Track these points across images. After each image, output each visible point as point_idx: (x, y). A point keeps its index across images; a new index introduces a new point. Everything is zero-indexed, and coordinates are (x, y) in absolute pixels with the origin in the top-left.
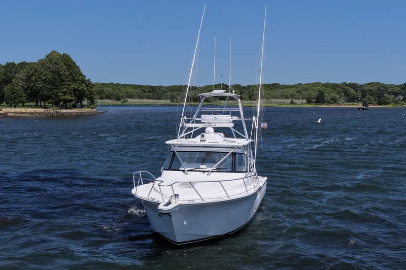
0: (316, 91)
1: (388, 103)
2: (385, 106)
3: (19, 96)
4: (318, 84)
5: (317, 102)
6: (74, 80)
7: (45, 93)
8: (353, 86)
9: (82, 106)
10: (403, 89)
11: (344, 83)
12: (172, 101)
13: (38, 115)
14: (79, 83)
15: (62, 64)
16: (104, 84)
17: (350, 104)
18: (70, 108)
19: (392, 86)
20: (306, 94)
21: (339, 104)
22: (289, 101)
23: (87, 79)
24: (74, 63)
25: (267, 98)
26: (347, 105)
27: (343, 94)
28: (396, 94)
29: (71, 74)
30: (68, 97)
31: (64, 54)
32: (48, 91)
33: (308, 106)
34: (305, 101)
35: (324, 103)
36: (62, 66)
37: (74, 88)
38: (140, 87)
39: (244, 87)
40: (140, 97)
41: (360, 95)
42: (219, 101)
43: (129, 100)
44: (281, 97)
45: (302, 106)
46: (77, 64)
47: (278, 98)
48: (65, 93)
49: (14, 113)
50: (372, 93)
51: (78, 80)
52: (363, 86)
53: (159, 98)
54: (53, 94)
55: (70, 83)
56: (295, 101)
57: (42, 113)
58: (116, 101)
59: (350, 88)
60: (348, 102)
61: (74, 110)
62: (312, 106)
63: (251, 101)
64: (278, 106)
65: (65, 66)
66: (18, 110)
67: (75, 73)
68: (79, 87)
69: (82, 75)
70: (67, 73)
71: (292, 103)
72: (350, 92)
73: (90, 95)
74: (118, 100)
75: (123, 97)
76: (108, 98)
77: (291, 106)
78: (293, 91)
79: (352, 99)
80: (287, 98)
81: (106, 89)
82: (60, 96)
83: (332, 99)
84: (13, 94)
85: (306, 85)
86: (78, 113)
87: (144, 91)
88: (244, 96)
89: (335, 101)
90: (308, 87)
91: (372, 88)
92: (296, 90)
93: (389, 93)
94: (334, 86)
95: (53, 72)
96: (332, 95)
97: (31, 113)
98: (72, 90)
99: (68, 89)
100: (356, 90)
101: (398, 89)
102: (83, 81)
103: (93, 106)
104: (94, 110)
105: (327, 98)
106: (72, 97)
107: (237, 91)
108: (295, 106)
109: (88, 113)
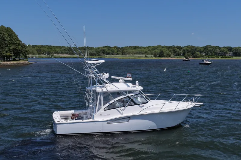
0: (158, 50)
1: (198, 57)
2: (197, 59)
4: (160, 46)
5: (159, 56)
6: (13, 43)
8: (178, 47)
9: (19, 60)
10: (205, 49)
11: (174, 46)
12: (80, 56)
14: (17, 45)
15: (5, 33)
16: (42, 46)
17: (177, 58)
18: (12, 61)
19: (199, 48)
20: (153, 52)
21: (172, 58)
22: (144, 55)
23: (22, 43)
24: (14, 33)
25: (132, 54)
26: (176, 58)
27: (173, 52)
29: (12, 40)
30: (9, 54)
31: (8, 28)
33: (154, 58)
34: (153, 56)
35: (163, 57)
36: (5, 35)
37: (13, 48)
38: (63, 47)
39: (119, 48)
40: (62, 53)
41: (182, 52)
42: (105, 55)
43: (55, 55)
44: (140, 53)
45: (152, 58)
46: (16, 34)
47: (138, 54)
48: (7, 52)
50: (188, 51)
51: (16, 43)
52: (183, 47)
53: (73, 54)
55: (10, 45)
56: (147, 55)
58: (47, 55)
59: (177, 49)
60: (175, 56)
62: (157, 58)
63: (123, 56)
64: (139, 59)
65: (7, 35)
67: (14, 39)
68: (16, 48)
69: (19, 40)
70: (9, 39)
71: (146, 57)
73: (24, 52)
74: (49, 54)
75: (52, 53)
76: (43, 53)
77: (145, 58)
78: (146, 50)
79: (178, 55)
80: (143, 54)
81: (43, 48)
82: (3, 53)
83: (167, 55)
85: (153, 47)
86: (15, 64)
87: (65, 50)
88: (119, 53)
89: (169, 56)
90: (154, 48)
91: (188, 49)
92: (148, 49)
94: (169, 48)
96: (167, 52)
98: (12, 49)
99: (9, 49)
100: (180, 50)
101: (202, 49)
102: (19, 44)
103: (26, 59)
104: (27, 62)
105: (165, 54)
106: (12, 54)
107: (116, 50)
108: (147, 59)
109: (22, 63)
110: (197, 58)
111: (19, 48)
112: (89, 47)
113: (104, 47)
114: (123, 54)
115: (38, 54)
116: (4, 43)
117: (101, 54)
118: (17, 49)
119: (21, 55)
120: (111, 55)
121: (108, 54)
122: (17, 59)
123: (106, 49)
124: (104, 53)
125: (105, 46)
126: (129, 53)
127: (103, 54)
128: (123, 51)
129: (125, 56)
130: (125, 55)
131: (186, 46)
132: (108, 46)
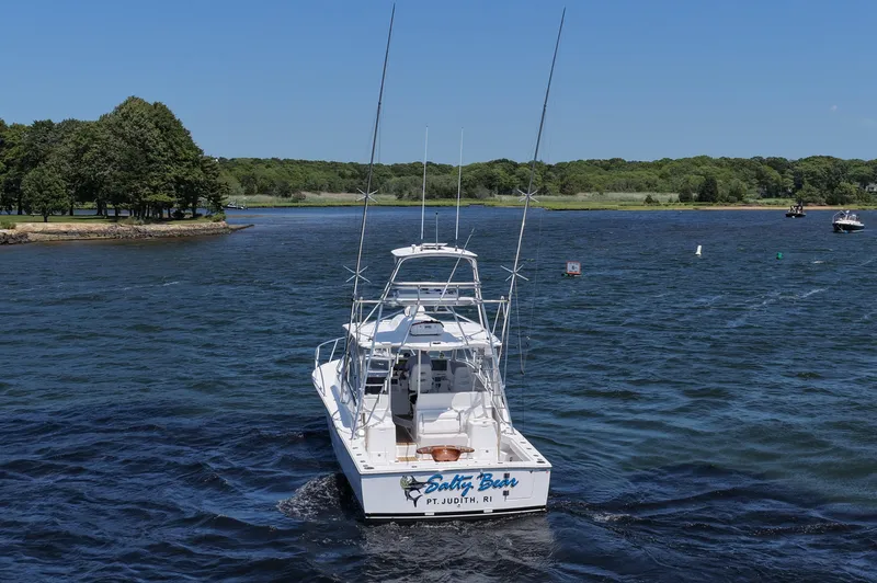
0: (699, 174)
1: (849, 201)
3: (53, 197)
4: (703, 160)
5: (702, 199)
6: (176, 160)
7: (112, 188)
8: (776, 164)
9: (196, 217)
11: (758, 157)
12: (400, 198)
13: (95, 236)
14: (188, 167)
15: (151, 125)
16: (257, 161)
17: (769, 204)
18: (169, 220)
19: (857, 163)
20: (679, 181)
21: (747, 203)
22: (642, 196)
23: (206, 156)
24: (178, 123)
25: (597, 190)
26: (763, 205)
27: (755, 181)
28: (864, 181)
29: (171, 147)
30: (162, 197)
31: (156, 105)
32: (118, 185)
33: (682, 207)
34: (676, 196)
35: (715, 201)
36: (150, 131)
37: (176, 177)
38: (334, 165)
39: (550, 166)
40: (332, 189)
41: (790, 183)
42: (497, 196)
43: (308, 195)
44: (628, 187)
45: (670, 208)
46: (185, 125)
47: (620, 191)
48: (155, 190)
49: (42, 232)
50: (814, 179)
51: (186, 160)
52: (796, 163)
53: (374, 190)
54: (130, 190)
55: (168, 166)
57: (105, 233)
58: (280, 198)
59: (771, 169)
60: (764, 197)
61: (176, 226)
62: (690, 207)
63: (565, 197)
64: (622, 209)
65: (158, 130)
66: (50, 226)
67: (179, 145)
68: (187, 175)
69: (197, 148)
70: (162, 146)
71: (649, 201)
72: (770, 176)
73: (212, 191)
74: (286, 194)
75: (296, 189)
76: (264, 191)
77: (646, 208)
78: (653, 175)
79: (773, 191)
80: (639, 189)
81: (261, 171)
82: (145, 196)
83: (732, 193)
84: (41, 192)
85: (678, 161)
86: (184, 231)
87: (342, 176)
88: (549, 186)
89: (737, 196)
90: (683, 167)
91: (813, 168)
92: (658, 172)
93: (850, 179)
94: (737, 165)
95: (130, 142)
96: (733, 182)
97: (79, 233)
98: (172, 182)
99: (163, 180)
100: (782, 173)
101: (868, 171)
102: (196, 163)
103: (220, 216)
104: (222, 224)
105: (722, 191)
106: (172, 196)
107: (535, 176)
108: (656, 208)
109: (208, 230)
110: (842, 204)
111: (197, 175)
112: (435, 165)
113: (491, 165)
114: (564, 189)
115: (247, 193)
116: (147, 157)
117: (480, 190)
118: (189, 182)
119: (201, 199)
120: (518, 195)
121: (506, 190)
122: (188, 213)
123: (498, 170)
124: (490, 187)
125: (496, 162)
126: (586, 188)
127: (487, 191)
128: (566, 179)
129: (569, 197)
130: (572, 194)
131: (806, 160)
132: (507, 161)
